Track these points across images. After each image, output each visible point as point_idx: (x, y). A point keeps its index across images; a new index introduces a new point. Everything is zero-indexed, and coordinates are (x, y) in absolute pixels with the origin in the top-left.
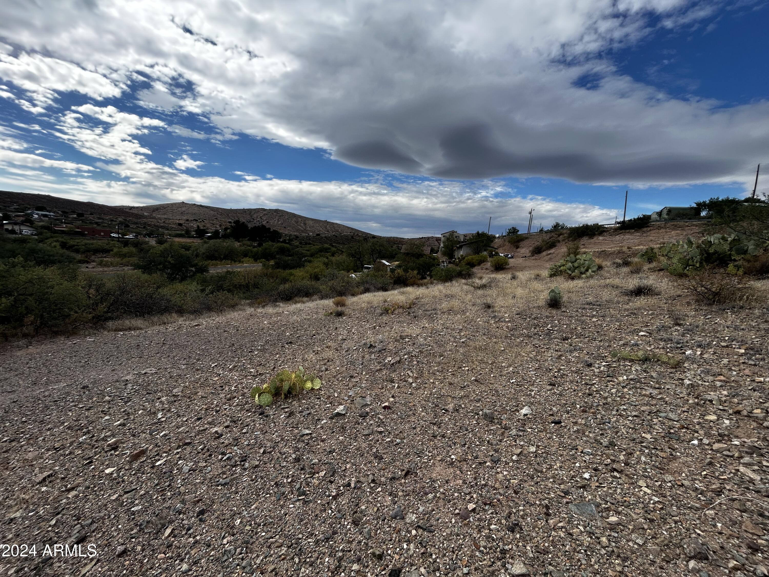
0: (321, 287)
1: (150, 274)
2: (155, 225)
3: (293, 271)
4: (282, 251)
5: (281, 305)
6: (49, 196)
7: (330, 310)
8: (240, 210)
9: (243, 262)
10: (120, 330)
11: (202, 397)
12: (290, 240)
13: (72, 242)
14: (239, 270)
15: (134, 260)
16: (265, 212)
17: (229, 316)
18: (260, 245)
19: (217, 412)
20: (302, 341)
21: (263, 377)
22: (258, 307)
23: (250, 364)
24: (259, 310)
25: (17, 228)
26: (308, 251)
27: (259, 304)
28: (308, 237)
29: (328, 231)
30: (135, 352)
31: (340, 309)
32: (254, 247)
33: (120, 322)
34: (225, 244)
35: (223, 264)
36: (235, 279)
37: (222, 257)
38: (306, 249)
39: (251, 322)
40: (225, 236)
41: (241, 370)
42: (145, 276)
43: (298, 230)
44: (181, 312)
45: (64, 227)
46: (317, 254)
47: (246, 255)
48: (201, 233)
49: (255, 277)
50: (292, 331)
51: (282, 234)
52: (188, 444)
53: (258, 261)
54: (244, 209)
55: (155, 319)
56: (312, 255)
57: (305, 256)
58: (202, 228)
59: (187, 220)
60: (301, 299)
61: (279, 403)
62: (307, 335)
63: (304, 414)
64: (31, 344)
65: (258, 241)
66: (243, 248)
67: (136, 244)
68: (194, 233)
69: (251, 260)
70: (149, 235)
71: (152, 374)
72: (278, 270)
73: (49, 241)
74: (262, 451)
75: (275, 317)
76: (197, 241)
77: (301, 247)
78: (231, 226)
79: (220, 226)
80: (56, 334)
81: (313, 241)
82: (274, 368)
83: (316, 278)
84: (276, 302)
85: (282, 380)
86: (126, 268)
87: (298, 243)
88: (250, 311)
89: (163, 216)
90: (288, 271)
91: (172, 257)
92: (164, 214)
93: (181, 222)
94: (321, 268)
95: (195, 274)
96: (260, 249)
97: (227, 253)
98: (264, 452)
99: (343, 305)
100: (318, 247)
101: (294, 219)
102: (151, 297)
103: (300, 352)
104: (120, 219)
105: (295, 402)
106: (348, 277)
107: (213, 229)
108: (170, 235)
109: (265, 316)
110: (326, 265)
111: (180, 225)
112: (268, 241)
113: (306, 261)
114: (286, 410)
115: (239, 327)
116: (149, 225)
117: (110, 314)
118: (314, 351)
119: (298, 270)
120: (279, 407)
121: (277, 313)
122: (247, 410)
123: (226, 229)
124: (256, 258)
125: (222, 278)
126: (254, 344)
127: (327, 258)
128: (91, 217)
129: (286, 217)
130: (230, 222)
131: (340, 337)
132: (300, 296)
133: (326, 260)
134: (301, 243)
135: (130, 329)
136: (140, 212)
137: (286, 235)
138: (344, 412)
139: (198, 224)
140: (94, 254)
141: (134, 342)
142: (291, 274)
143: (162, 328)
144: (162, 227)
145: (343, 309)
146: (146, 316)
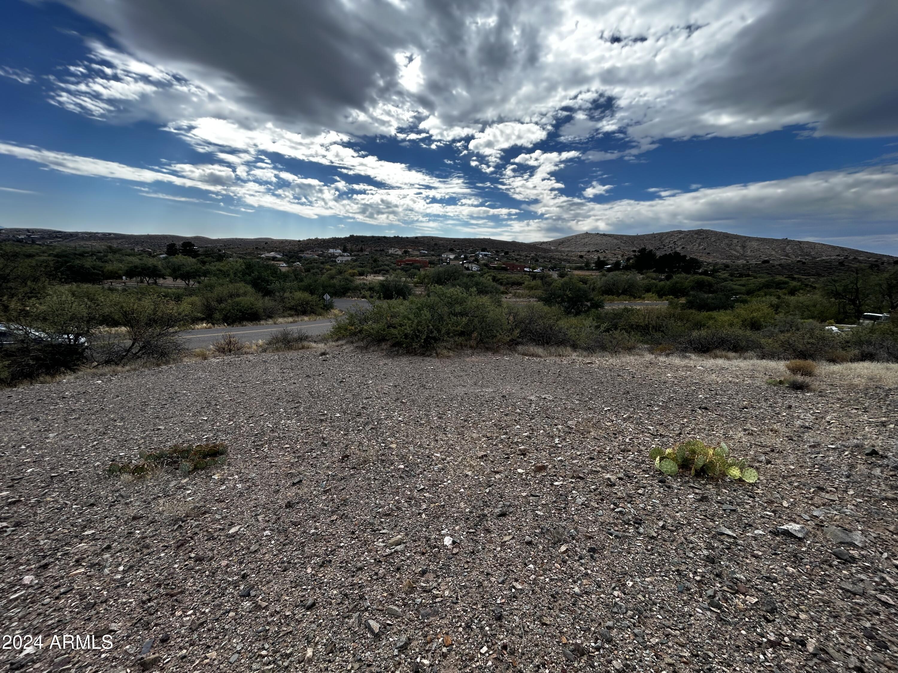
0: (763, 341)
1: (550, 306)
2: (559, 259)
3: (714, 314)
4: (700, 286)
5: (693, 356)
6: (489, 239)
7: (778, 376)
8: (648, 235)
9: (644, 298)
10: (526, 355)
11: (595, 438)
12: (715, 271)
13: (499, 277)
14: (638, 308)
15: (539, 292)
16: (681, 236)
17: (624, 360)
18: (668, 278)
19: (610, 459)
20: (723, 410)
21: (665, 439)
22: (660, 355)
23: (647, 419)
24: (662, 359)
25: (470, 265)
26: (744, 285)
27: (662, 351)
28: (747, 267)
29: (787, 255)
30: (537, 377)
31: (799, 378)
32: (661, 280)
33: (526, 347)
34: (625, 276)
35: (621, 300)
36: (632, 318)
37: (620, 291)
38: (739, 283)
39: (649, 371)
40: (627, 268)
41: (637, 423)
42: (546, 308)
43: (729, 257)
44: (575, 347)
45: (495, 264)
46: (759, 290)
47: (648, 290)
48: (600, 265)
49: (658, 318)
50: (707, 394)
51: (702, 262)
52: (582, 478)
53: (664, 297)
54: (653, 234)
55: (553, 350)
56: (749, 293)
57: (736, 294)
58: (602, 259)
59: (589, 252)
60: (724, 353)
61: (687, 478)
62: (733, 405)
63: (724, 507)
64: (473, 354)
65: (667, 272)
66: (646, 281)
67: (542, 277)
68: (593, 265)
69: (655, 296)
70: (553, 269)
71: (550, 401)
72: (691, 311)
73: (485, 276)
74: (661, 523)
75: (683, 371)
76: (595, 274)
77: (732, 280)
78: (635, 255)
79: (623, 256)
80: (488, 349)
81: (755, 271)
82: (680, 434)
83: (755, 326)
84: (686, 352)
85: (693, 452)
86: (532, 300)
87: (726, 275)
88: (648, 357)
89: (567, 249)
90: (705, 314)
91: (570, 290)
92: (568, 247)
93: (582, 254)
94: (766, 311)
95: (589, 309)
96: (668, 283)
97: (626, 287)
98: (663, 527)
99: (808, 373)
100: (763, 280)
101: (726, 241)
102: (551, 329)
103: (720, 424)
104: (532, 255)
105: (711, 487)
106: (822, 329)
107: (614, 260)
108: (570, 268)
109: (670, 367)
110: (776, 308)
111: (581, 257)
112: (680, 273)
113: (737, 301)
114: (697, 491)
115: (635, 373)
116: (554, 259)
117: (520, 340)
118: (745, 430)
119: (722, 312)
120: (685, 482)
121: (686, 366)
122: (644, 471)
123: (628, 259)
124: (661, 294)
125: (618, 314)
126: (654, 398)
127: (779, 297)
128: (513, 254)
129: (713, 239)
130: (634, 251)
131: (799, 423)
132: (724, 350)
133: (774, 300)
134: (732, 275)
135: (533, 355)
136: (548, 247)
137: (709, 264)
138: (800, 535)
139: (599, 255)
140: (511, 287)
141: (536, 368)
142: (710, 318)
143: (557, 359)
144: (565, 260)
145: (808, 379)
146: (546, 345)
